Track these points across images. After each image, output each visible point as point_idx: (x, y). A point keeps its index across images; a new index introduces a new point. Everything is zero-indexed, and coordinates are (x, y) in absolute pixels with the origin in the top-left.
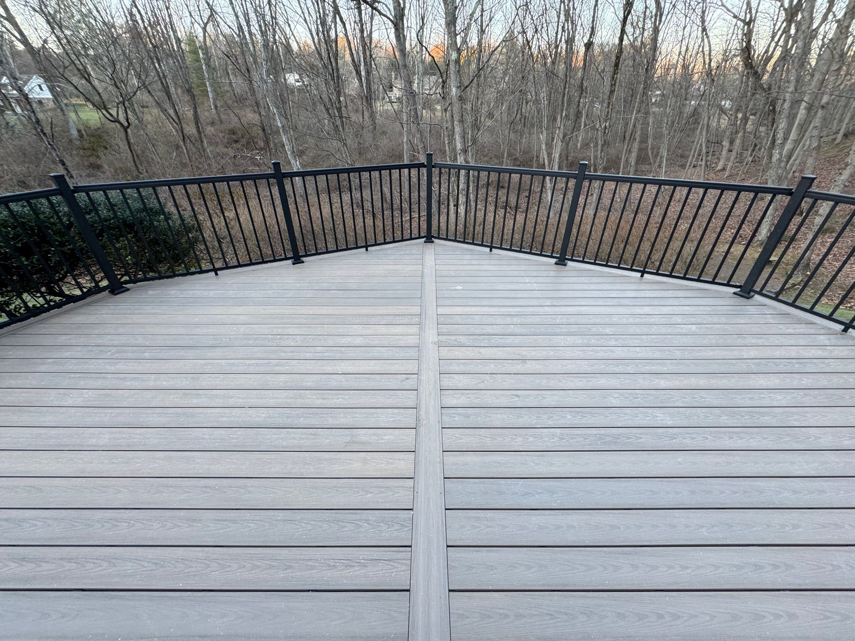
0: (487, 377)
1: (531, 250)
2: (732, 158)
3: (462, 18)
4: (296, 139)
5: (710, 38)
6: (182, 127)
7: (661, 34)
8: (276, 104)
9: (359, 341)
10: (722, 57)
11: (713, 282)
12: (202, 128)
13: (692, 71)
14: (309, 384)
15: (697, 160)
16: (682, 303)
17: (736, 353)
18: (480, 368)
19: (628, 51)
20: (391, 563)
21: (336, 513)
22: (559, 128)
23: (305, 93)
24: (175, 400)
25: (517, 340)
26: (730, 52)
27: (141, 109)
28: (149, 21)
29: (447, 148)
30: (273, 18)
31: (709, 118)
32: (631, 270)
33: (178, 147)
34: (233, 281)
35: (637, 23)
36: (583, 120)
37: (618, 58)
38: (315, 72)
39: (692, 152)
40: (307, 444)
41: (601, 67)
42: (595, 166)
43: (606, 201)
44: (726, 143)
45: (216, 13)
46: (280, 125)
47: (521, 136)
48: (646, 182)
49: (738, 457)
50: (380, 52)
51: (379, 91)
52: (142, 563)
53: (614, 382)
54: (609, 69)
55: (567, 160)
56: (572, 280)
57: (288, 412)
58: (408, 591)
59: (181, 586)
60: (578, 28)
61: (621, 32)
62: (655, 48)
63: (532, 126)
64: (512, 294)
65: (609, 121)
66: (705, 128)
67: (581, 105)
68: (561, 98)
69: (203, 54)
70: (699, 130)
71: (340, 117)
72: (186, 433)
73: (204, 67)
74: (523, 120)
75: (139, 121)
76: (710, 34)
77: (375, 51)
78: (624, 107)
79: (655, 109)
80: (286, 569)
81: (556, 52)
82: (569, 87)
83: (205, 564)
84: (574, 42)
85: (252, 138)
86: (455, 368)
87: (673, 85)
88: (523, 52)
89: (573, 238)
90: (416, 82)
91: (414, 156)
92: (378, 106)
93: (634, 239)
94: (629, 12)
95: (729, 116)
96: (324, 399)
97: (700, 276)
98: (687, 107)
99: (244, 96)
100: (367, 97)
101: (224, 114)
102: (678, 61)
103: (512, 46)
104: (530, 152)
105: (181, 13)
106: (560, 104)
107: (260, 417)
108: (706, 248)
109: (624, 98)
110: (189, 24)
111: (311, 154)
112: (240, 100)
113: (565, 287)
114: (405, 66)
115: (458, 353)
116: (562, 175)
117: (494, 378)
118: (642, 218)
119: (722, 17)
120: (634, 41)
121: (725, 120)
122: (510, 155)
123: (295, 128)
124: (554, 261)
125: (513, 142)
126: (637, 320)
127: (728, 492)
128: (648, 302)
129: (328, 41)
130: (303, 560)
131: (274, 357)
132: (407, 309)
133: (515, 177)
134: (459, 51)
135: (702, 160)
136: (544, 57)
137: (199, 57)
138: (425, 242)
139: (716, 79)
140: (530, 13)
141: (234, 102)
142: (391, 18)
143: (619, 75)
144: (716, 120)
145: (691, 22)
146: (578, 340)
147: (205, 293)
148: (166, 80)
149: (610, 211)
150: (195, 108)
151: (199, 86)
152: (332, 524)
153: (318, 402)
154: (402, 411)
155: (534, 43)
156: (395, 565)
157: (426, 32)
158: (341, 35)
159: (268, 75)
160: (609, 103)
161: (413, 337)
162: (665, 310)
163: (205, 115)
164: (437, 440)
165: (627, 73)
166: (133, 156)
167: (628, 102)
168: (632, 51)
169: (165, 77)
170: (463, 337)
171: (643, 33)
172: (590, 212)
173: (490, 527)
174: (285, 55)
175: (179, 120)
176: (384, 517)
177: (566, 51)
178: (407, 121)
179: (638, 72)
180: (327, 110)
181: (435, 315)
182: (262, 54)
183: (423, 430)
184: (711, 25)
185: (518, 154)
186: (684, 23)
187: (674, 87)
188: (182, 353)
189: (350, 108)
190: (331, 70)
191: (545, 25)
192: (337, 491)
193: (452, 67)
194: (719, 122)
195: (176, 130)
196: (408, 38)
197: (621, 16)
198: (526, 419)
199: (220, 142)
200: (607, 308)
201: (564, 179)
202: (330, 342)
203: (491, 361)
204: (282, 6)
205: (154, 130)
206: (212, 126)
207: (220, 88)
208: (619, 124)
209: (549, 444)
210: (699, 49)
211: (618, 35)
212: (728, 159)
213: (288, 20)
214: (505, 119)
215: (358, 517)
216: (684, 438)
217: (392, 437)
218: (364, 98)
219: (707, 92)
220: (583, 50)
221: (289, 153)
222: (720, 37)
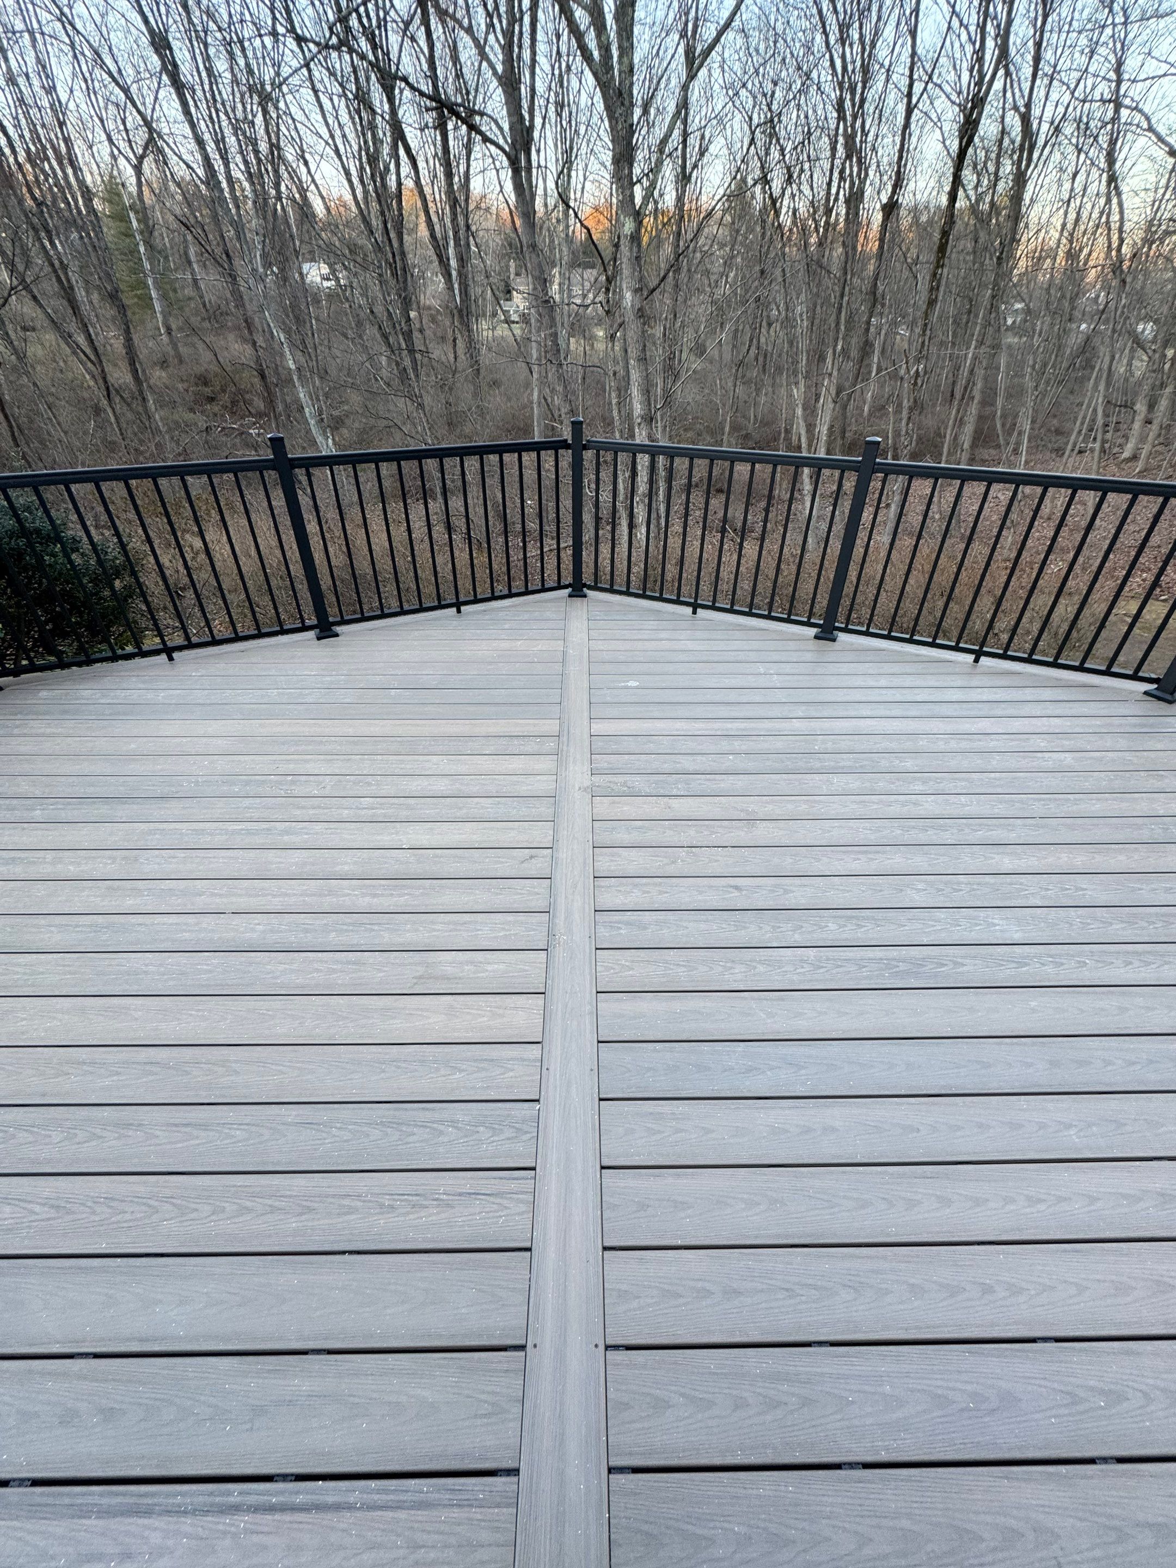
0: (682, 853)
1: (770, 611)
2: (1151, 436)
3: (646, 151)
4: (327, 396)
5: (1124, 197)
6: (103, 371)
7: (1030, 187)
8: (284, 323)
9: (441, 786)
10: (1141, 234)
11: (1107, 673)
12: (144, 371)
13: (1085, 264)
14: (346, 868)
15: (1087, 437)
16: (1049, 712)
17: (1142, 805)
18: (670, 836)
19: (964, 222)
20: (498, 1200)
21: (396, 1109)
22: (830, 375)
23: (342, 303)
24: (92, 899)
25: (740, 783)
26: (1160, 225)
27: (21, 334)
28: (28, 151)
29: (615, 413)
30: (275, 147)
31: (1113, 358)
32: (956, 649)
33: (97, 410)
34: (203, 672)
35: (985, 163)
36: (876, 360)
37: (945, 234)
38: (359, 260)
39: (1078, 423)
40: (342, 981)
41: (913, 252)
42: (895, 449)
43: (913, 518)
44: (1141, 407)
45: (160, 137)
46: (293, 367)
47: (758, 390)
48: (991, 479)
49: (1139, 998)
50: (486, 219)
51: (484, 299)
52: (30, 1206)
53: (919, 861)
54: (928, 257)
55: (843, 438)
56: (844, 668)
57: (307, 921)
58: (528, 1249)
59: (103, 1248)
60: (871, 173)
61: (954, 182)
62: (1016, 216)
63: (779, 370)
64: (733, 696)
65: (923, 361)
66: (1105, 375)
67: (872, 329)
68: (834, 317)
69: (138, 220)
70: (1092, 381)
71: (409, 351)
72: (114, 963)
73: (142, 249)
74: (761, 359)
75: (19, 358)
76: (1124, 188)
77: (475, 218)
78: (954, 334)
79: (1011, 339)
80: (301, 1214)
81: (827, 223)
82: (851, 293)
83: (150, 1206)
84: (862, 201)
85: (240, 392)
86: (622, 836)
87: (1048, 290)
88: (764, 221)
89: (848, 589)
90: (557, 280)
91: (553, 428)
92: (484, 329)
93: (964, 592)
94: (970, 140)
95: (1150, 353)
96: (375, 896)
97: (1084, 661)
98: (1073, 336)
99: (223, 308)
100: (460, 311)
101: (186, 344)
102: (1059, 240)
103: (743, 209)
104: (773, 423)
105: (90, 136)
106: (833, 325)
107: (253, 930)
108: (1097, 607)
109: (955, 317)
110: (107, 158)
111: (357, 425)
112: (215, 316)
113: (833, 681)
114: (533, 246)
115: (628, 808)
116: (832, 465)
117: (695, 855)
118: (979, 550)
119: (1148, 153)
120: (977, 201)
121: (1142, 361)
122: (735, 428)
123: (324, 374)
124: (813, 631)
125: (741, 404)
126: (964, 745)
127: (1120, 1062)
128: (986, 710)
129: (382, 194)
130: (334, 1196)
131: (280, 818)
132: (535, 725)
133: (742, 469)
134: (638, 216)
135: (1095, 439)
136: (804, 231)
137: (130, 227)
138: (570, 596)
139: (1128, 280)
140: (778, 140)
141: (203, 319)
142: (507, 149)
143: (945, 270)
144: (1125, 361)
145: (1088, 162)
146: (854, 783)
147: (150, 695)
148: (66, 274)
149: (919, 537)
150: (127, 332)
151: (133, 288)
152: (389, 1130)
153: (364, 902)
154: (521, 917)
155: (785, 203)
156: (505, 1202)
157: (576, 177)
158: (409, 183)
159: (267, 265)
160: (926, 325)
161: (545, 778)
162: (1017, 725)
163: (146, 348)
164: (587, 971)
165: (962, 265)
166: (11, 426)
167: (962, 325)
168: (972, 222)
169: (64, 267)
170: (638, 778)
171: (995, 185)
172: (882, 538)
173: (682, 1131)
174: (300, 224)
175: (97, 356)
176: (486, 1116)
177: (847, 220)
178: (539, 359)
179: (982, 264)
180: (385, 337)
181: (586, 736)
182: (254, 223)
183: (559, 954)
184: (1126, 170)
185: (750, 427)
186: (1074, 164)
187: (1048, 293)
188: (103, 810)
189: (428, 333)
190: (390, 255)
191: (806, 166)
192: (398, 1067)
193: (625, 249)
194: (1130, 364)
195: (93, 377)
196: (540, 191)
197: (955, 146)
198: (754, 930)
199: (178, 399)
200: (910, 721)
201: (837, 473)
202: (387, 789)
203: (690, 823)
204: (290, 122)
205: (51, 374)
206: (162, 367)
207: (175, 291)
208: (943, 368)
209: (795, 977)
210: (1100, 217)
211: (947, 188)
212: (1143, 439)
213: (303, 151)
214: (727, 357)
215: (437, 1116)
216: (1043, 964)
217: (502, 967)
218: (455, 312)
219: (1112, 305)
220: (878, 217)
221: (312, 422)
222: (1142, 194)
